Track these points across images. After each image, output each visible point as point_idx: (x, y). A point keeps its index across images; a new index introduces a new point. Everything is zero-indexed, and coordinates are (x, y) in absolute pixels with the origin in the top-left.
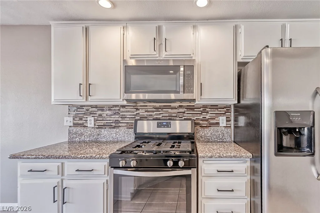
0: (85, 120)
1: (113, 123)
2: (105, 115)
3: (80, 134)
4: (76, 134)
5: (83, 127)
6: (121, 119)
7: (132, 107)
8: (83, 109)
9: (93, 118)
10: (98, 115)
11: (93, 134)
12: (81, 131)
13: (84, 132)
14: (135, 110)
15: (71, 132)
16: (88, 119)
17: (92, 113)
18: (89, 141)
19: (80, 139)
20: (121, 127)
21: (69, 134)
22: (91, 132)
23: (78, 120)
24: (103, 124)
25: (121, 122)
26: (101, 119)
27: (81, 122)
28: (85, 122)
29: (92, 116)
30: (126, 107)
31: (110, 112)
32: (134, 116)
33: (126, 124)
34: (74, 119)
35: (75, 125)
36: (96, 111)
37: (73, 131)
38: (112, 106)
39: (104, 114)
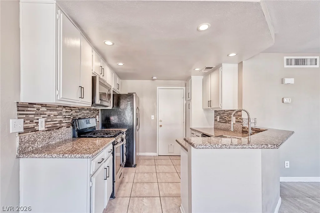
0: (36, 123)
1: (58, 124)
2: (53, 116)
3: (33, 141)
4: (29, 142)
5: (34, 131)
6: (63, 119)
7: (69, 108)
8: (34, 107)
9: (44, 119)
10: (47, 116)
11: (45, 138)
12: (34, 137)
13: (37, 137)
14: (71, 111)
15: (23, 140)
16: (40, 121)
17: (42, 113)
18: (42, 147)
19: (33, 148)
20: (63, 127)
21: (20, 144)
22: (44, 137)
23: (30, 123)
24: (51, 126)
25: (63, 122)
26: (50, 120)
27: (31, 125)
28: (36, 124)
29: (43, 117)
30: (66, 108)
31: (56, 113)
32: (70, 116)
33: (66, 124)
34: (24, 122)
35: (26, 129)
36: (45, 111)
37: (25, 138)
38: (57, 106)
39: (52, 114)
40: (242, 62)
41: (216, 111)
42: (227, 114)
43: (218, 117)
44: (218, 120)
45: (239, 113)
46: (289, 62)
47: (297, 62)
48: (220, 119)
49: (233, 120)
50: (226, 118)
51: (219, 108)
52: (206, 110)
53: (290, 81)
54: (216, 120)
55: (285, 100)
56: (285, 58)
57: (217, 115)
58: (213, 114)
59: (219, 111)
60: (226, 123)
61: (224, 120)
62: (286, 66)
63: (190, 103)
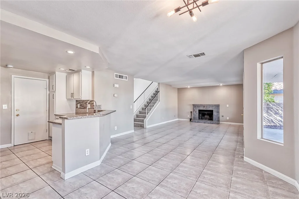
40: (94, 71)
41: (77, 101)
42: (85, 102)
43: (79, 105)
44: (79, 107)
45: (92, 102)
46: (116, 76)
47: (120, 77)
48: (80, 106)
49: (89, 106)
50: (84, 105)
51: (80, 99)
52: (69, 100)
53: (117, 86)
54: (77, 107)
55: (115, 95)
56: (115, 74)
57: (78, 104)
58: (74, 103)
59: (80, 100)
60: (84, 108)
61: (82, 107)
62: (115, 78)
63: (55, 94)
